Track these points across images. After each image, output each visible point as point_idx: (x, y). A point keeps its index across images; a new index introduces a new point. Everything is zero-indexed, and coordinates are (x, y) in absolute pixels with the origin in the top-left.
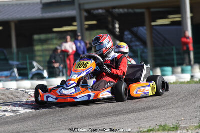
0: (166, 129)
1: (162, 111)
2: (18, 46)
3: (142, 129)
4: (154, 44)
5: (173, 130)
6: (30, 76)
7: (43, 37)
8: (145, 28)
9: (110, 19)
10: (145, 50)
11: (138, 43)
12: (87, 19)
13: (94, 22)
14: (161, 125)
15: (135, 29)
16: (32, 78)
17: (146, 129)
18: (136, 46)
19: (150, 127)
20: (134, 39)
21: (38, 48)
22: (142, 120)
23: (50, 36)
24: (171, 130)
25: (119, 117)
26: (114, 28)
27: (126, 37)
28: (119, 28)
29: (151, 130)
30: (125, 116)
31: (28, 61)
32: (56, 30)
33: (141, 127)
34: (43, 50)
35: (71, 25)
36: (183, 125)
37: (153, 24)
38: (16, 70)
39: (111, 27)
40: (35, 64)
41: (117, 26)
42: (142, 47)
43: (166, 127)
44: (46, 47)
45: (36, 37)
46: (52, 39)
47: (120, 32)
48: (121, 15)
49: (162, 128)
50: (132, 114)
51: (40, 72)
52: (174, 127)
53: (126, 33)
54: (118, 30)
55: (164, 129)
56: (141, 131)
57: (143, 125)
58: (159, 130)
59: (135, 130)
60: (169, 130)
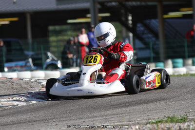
0: (174, 121)
1: (171, 103)
2: (33, 37)
4: (166, 37)
5: (181, 122)
6: (45, 66)
7: (57, 28)
8: (157, 20)
9: (123, 11)
10: (157, 42)
11: (150, 35)
12: (101, 11)
13: (107, 15)
14: (169, 117)
15: (147, 21)
16: (46, 69)
17: (154, 121)
18: (148, 38)
19: (158, 118)
20: (146, 31)
21: (52, 39)
22: (151, 112)
23: (64, 27)
24: (179, 122)
25: (128, 109)
26: (127, 20)
27: (138, 29)
28: (132, 20)
29: (159, 122)
30: (134, 107)
31: (43, 52)
32: (70, 21)
33: (150, 119)
34: (58, 41)
35: (85, 17)
36: (190, 118)
37: (165, 16)
38: (30, 60)
39: (123, 19)
40: (49, 54)
41: (130, 18)
42: (154, 39)
43: (174, 119)
44: (60, 38)
45: (51, 28)
46: (66, 30)
47: (132, 24)
48: (134, 7)
49: (170, 119)
50: (142, 106)
51: (54, 62)
52: (181, 120)
53: (139, 25)
54: (130, 22)
55: (172, 121)
56: (149, 123)
57: (151, 117)
58: (167, 122)
59: (144, 121)
60: (177, 122)
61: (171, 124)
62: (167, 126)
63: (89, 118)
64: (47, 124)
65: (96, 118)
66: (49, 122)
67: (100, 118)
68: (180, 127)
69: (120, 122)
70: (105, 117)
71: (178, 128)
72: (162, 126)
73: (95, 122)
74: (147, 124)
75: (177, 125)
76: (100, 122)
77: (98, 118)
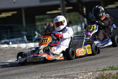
0: (113, 69)
1: (111, 59)
2: (26, 23)
3: (99, 69)
6: (34, 40)
7: (41, 17)
9: (80, 5)
12: (67, 6)
13: (71, 8)
16: (35, 42)
17: (101, 70)
19: (104, 68)
21: (38, 24)
22: (100, 64)
23: (45, 16)
24: (116, 70)
25: (85, 63)
26: (83, 10)
27: (90, 16)
29: (104, 70)
30: (89, 62)
31: (32, 31)
32: (48, 13)
35: (57, 10)
38: (25, 37)
39: (81, 10)
40: (36, 33)
41: (85, 9)
44: (43, 23)
45: (37, 17)
46: (46, 18)
48: (86, 3)
49: (111, 68)
50: (93, 61)
51: (39, 38)
52: (117, 68)
53: (90, 13)
54: (85, 12)
55: (112, 69)
56: (98, 71)
57: (100, 67)
58: (109, 70)
59: (95, 70)
60: (115, 69)
61: (112, 71)
62: (109, 72)
63: (62, 69)
64: (37, 74)
65: (66, 69)
66: (37, 73)
67: (69, 69)
68: (117, 72)
69: (81, 71)
70: (71, 69)
71: (116, 73)
72: (106, 72)
73: (65, 72)
74: (97, 71)
75: (115, 72)
76: (69, 72)
77: (67, 69)
